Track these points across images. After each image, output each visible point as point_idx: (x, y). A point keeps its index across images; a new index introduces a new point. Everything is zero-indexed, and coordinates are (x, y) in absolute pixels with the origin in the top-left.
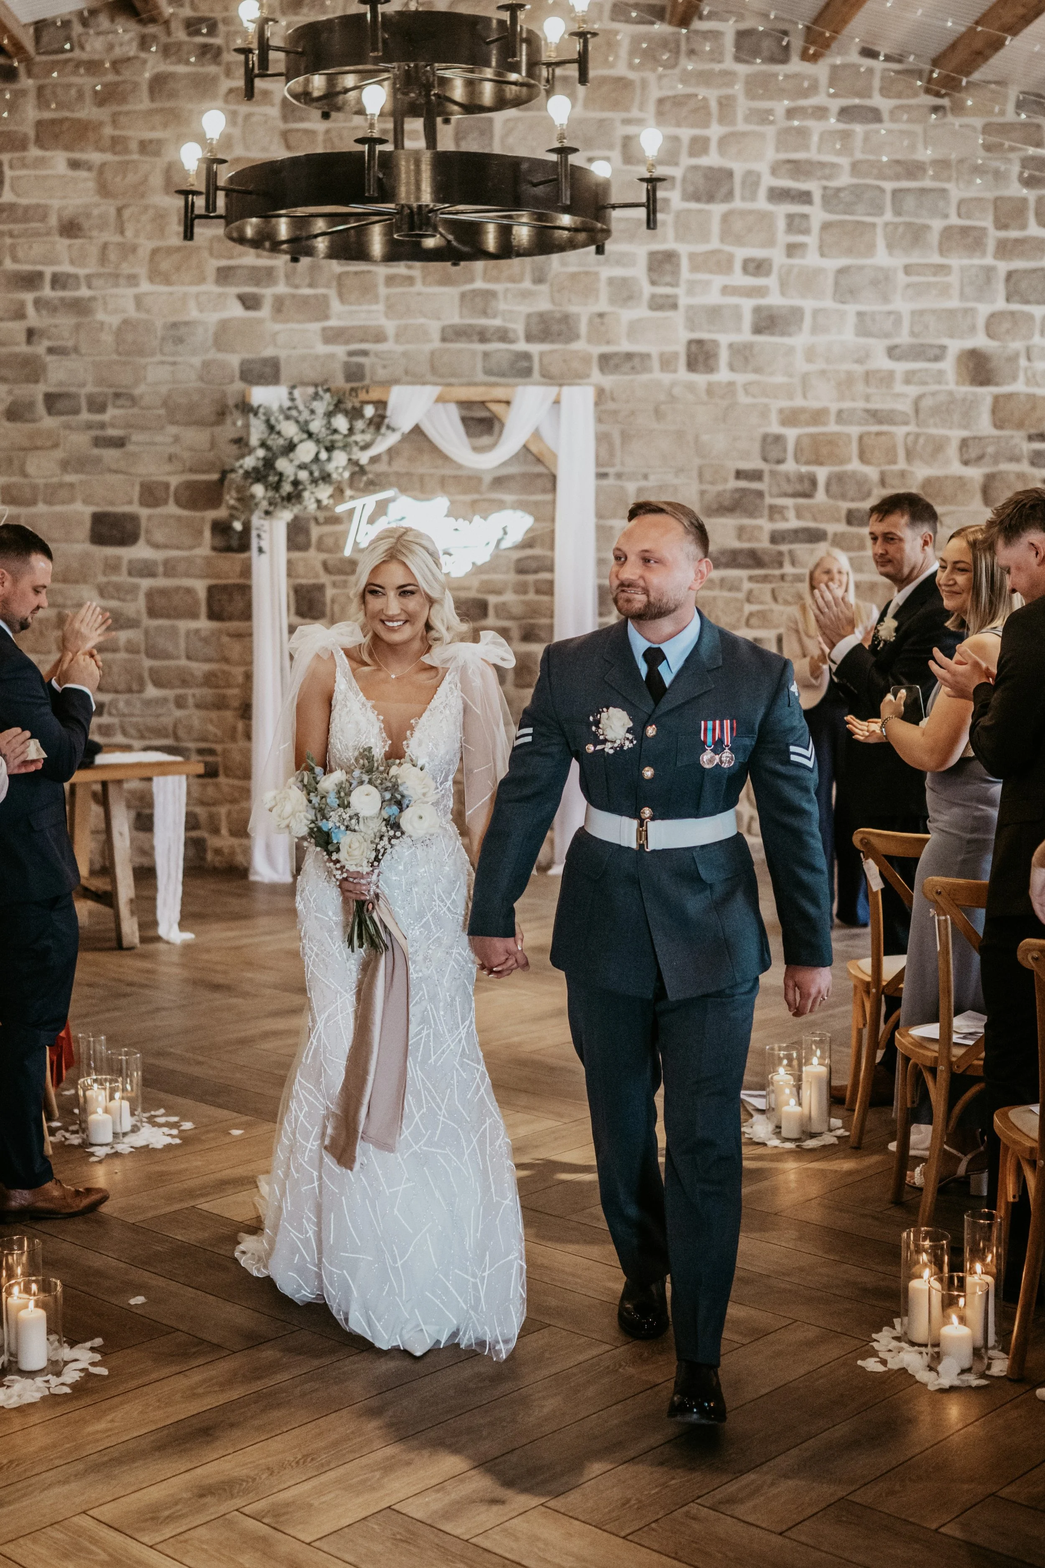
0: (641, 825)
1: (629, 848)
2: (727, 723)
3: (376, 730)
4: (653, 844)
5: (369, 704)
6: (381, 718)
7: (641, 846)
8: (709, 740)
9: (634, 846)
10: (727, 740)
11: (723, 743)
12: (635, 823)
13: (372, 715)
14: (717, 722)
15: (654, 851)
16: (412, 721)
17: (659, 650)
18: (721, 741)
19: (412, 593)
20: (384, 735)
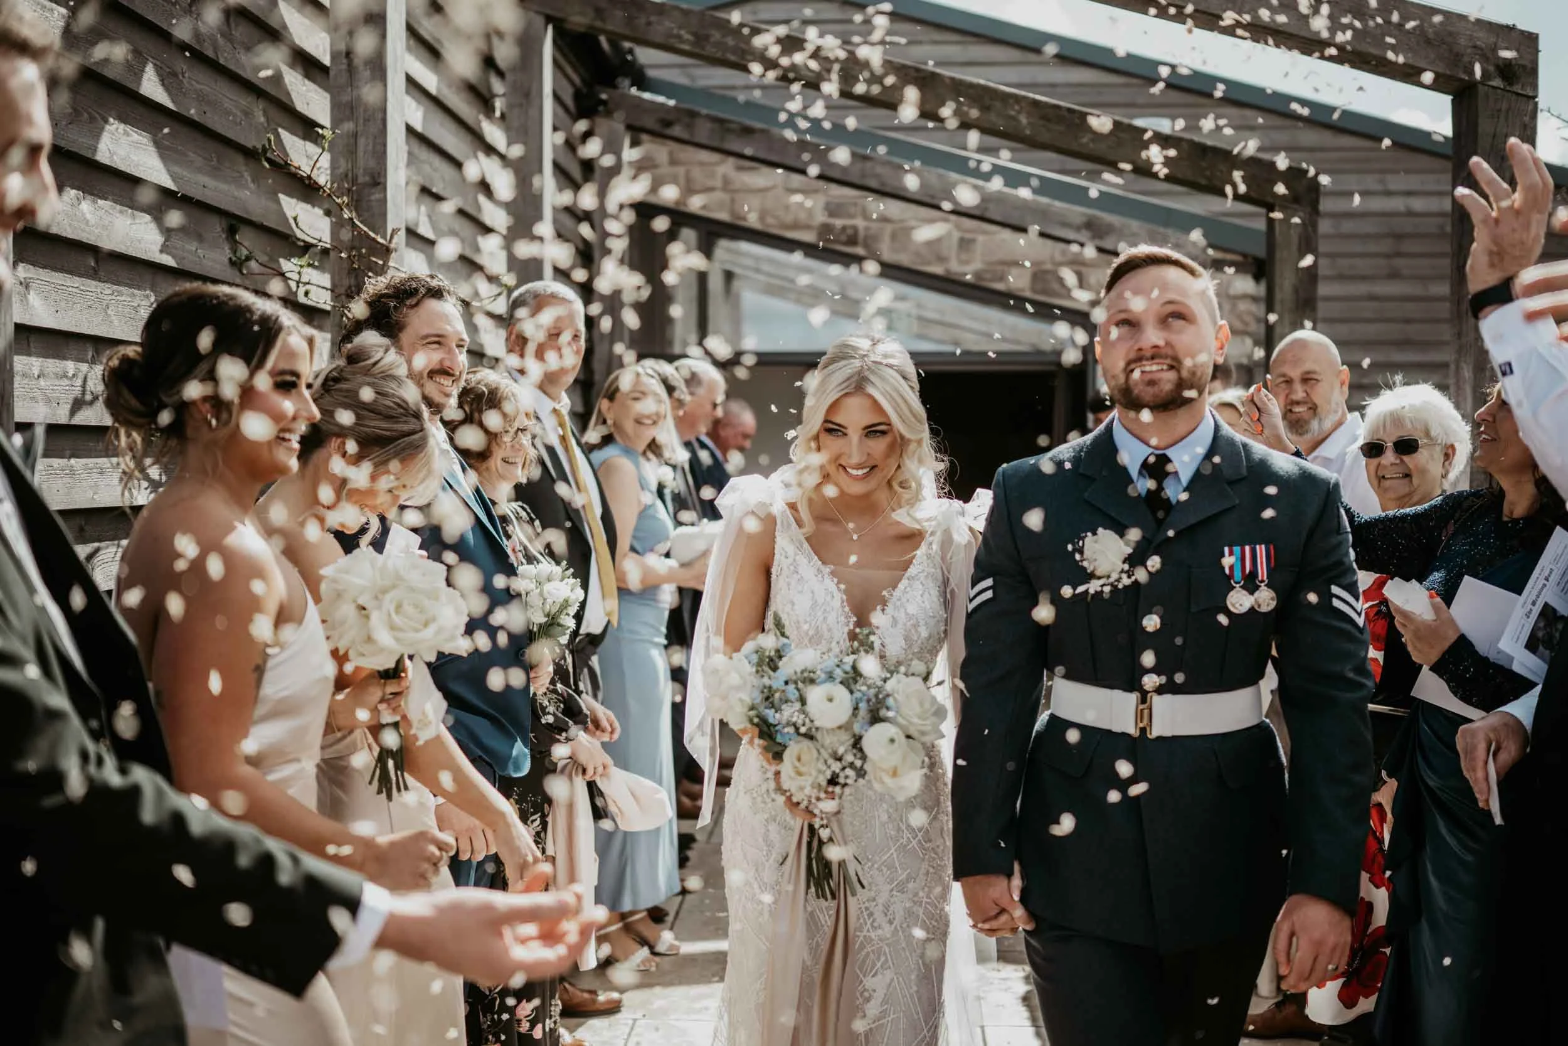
0: (1143, 700)
1: (1124, 734)
2: (1261, 550)
3: (837, 603)
4: (1157, 730)
5: (827, 570)
6: (842, 586)
7: (1143, 730)
8: (1238, 575)
9: (1132, 730)
10: (1263, 572)
11: (1256, 576)
12: (1133, 698)
13: (830, 584)
14: (1247, 548)
15: (1159, 738)
16: (884, 593)
17: (1164, 455)
18: (1253, 574)
19: (883, 433)
20: (847, 609)
